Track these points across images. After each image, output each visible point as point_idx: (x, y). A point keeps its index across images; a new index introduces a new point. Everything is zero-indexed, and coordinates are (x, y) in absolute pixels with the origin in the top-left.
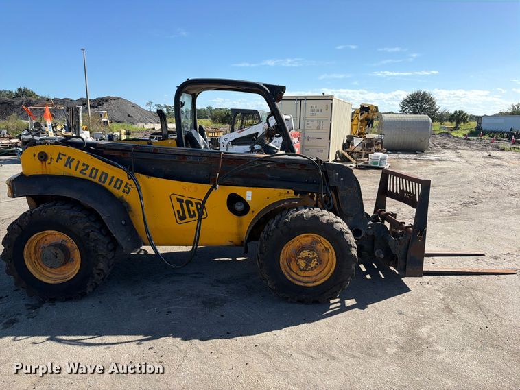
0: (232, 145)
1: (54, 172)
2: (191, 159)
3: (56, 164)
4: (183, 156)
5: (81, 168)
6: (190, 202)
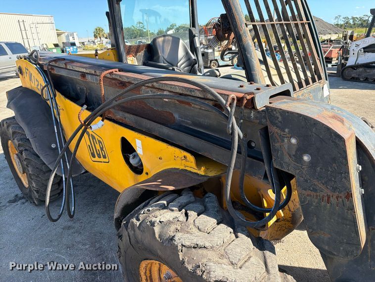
0: (364, 52)
1: (28, 86)
2: (89, 78)
3: (27, 78)
4: (84, 75)
5: (36, 83)
6: (93, 138)
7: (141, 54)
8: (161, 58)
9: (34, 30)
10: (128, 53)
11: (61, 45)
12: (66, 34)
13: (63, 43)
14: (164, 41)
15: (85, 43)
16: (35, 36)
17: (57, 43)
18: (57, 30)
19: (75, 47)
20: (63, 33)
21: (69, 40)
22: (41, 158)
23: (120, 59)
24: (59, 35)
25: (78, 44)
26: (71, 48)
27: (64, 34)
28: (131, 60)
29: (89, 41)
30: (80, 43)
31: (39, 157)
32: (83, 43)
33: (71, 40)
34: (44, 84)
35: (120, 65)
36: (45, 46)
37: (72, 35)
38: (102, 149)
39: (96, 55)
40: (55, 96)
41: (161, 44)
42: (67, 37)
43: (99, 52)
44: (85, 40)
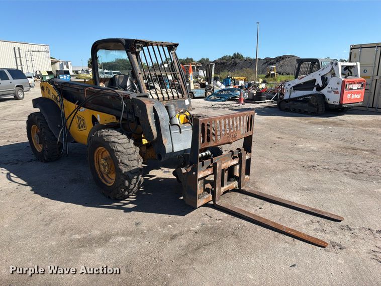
0: (294, 90)
1: (46, 97)
2: (80, 91)
3: (46, 92)
4: (78, 90)
5: (52, 95)
6: (80, 118)
7: (107, 82)
8: (117, 85)
9: (29, 57)
10: (100, 82)
11: (55, 73)
12: (61, 63)
13: (57, 71)
14: (119, 77)
15: (79, 72)
16: (29, 63)
17: (51, 70)
18: (51, 58)
19: (68, 76)
20: (58, 61)
21: (63, 68)
22: (52, 131)
23: (96, 84)
24: (53, 63)
25: (71, 73)
26: (65, 76)
27: (58, 63)
28: (102, 85)
29: (82, 70)
30: (73, 71)
31: (51, 131)
32: (77, 72)
33: (65, 68)
34: (57, 95)
35: (95, 86)
36: (38, 73)
37: (67, 64)
38: (84, 123)
39: (85, 81)
40: (63, 100)
41: (118, 78)
42: (62, 65)
43: (86, 80)
44: (79, 69)
